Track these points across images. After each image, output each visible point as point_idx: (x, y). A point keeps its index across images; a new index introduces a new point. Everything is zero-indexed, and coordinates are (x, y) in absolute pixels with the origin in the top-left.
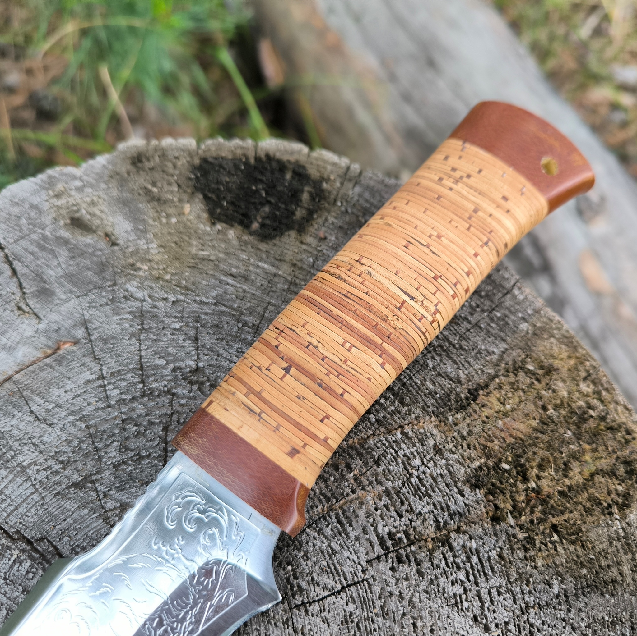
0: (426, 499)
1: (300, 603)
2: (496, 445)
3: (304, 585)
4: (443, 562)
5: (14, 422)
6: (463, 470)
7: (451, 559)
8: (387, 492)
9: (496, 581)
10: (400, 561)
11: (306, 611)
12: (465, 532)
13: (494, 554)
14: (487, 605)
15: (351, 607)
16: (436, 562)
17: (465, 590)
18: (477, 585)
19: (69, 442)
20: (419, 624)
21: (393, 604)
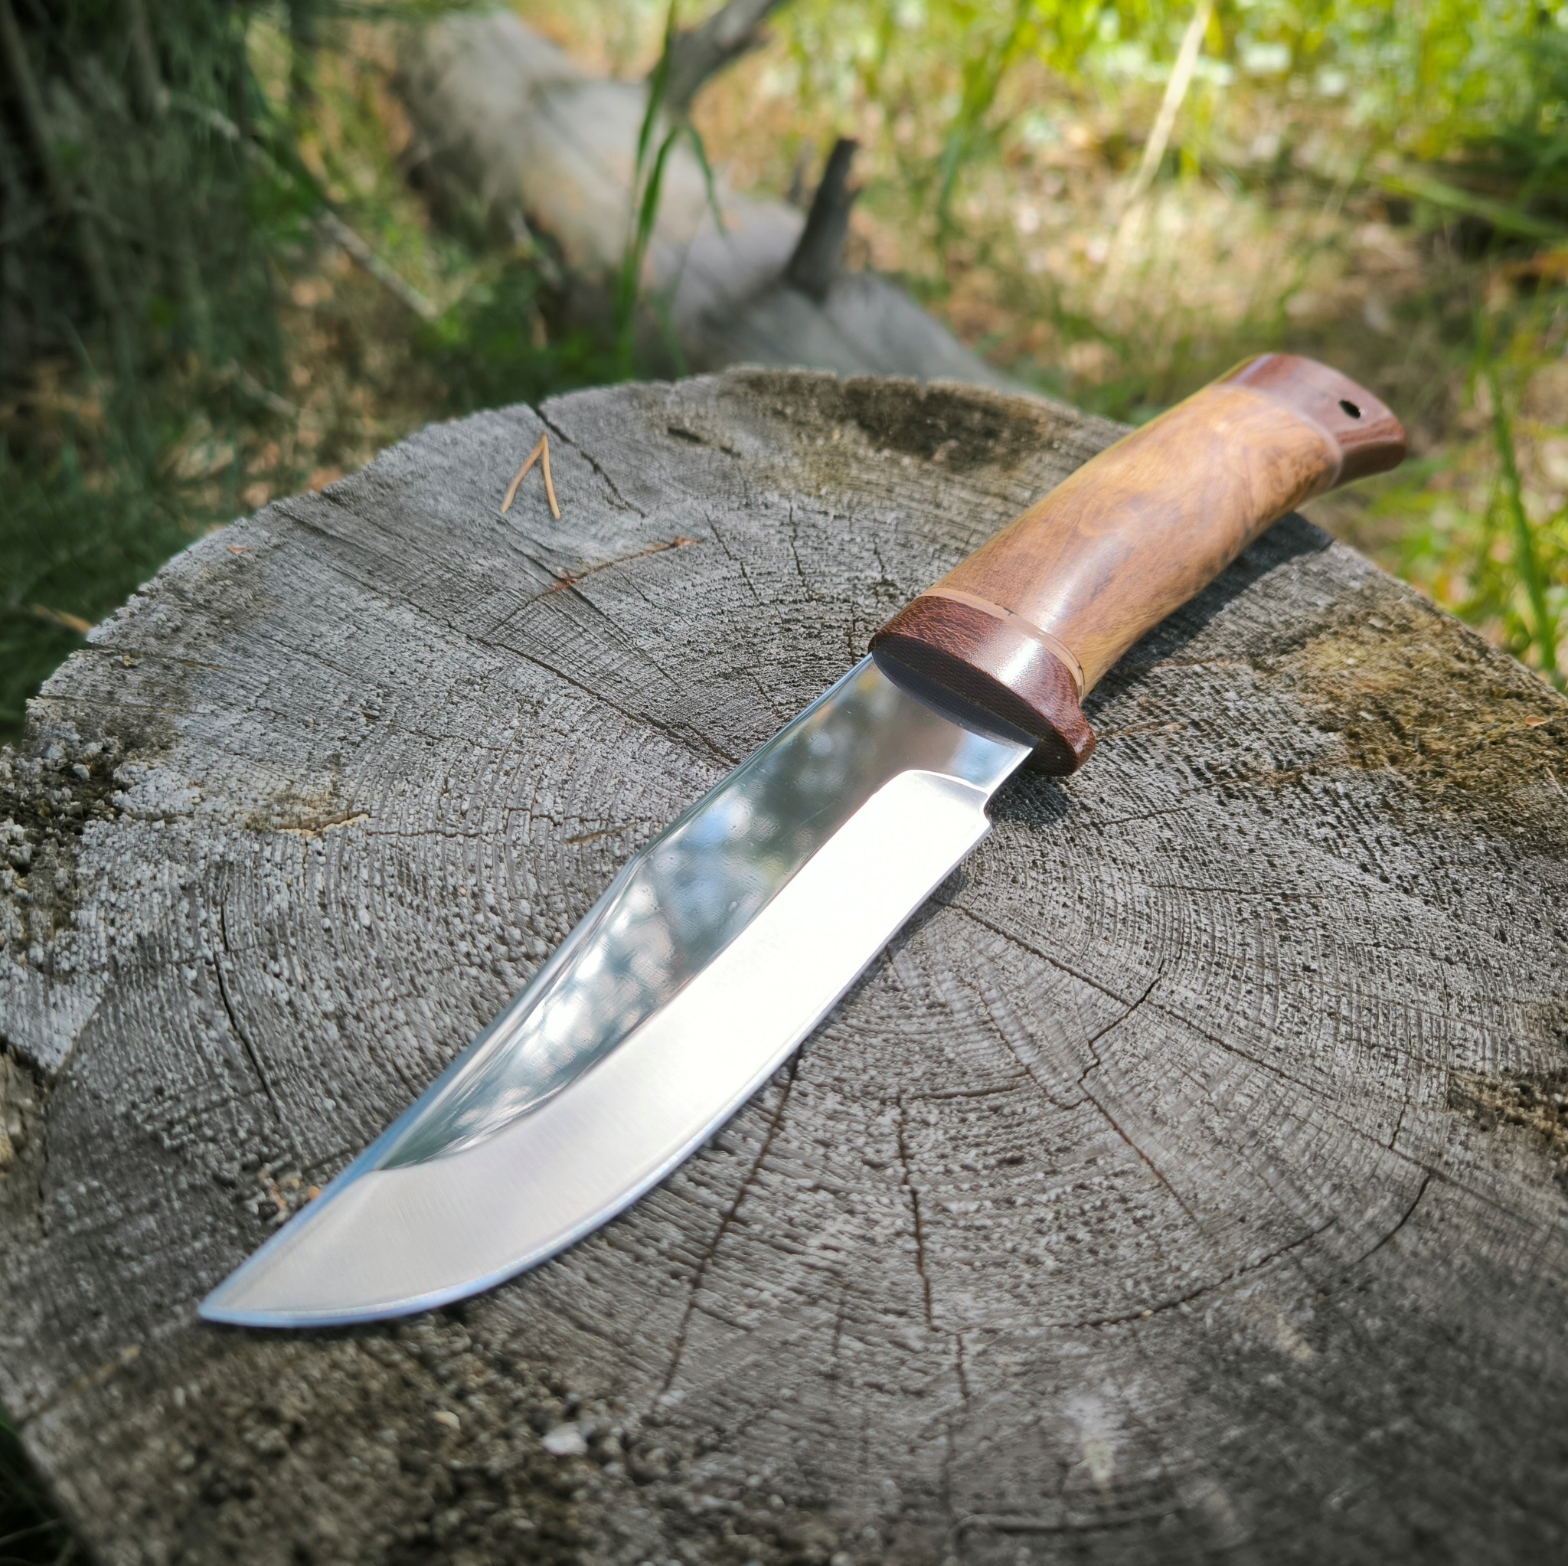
0: (1254, 735)
1: (1088, 821)
2: (1347, 694)
3: (1090, 803)
4: (1297, 802)
5: (622, 606)
6: (1302, 711)
7: (1308, 801)
8: (1195, 724)
9: (1384, 830)
10: (1230, 796)
11: (1101, 833)
12: (1323, 774)
13: (1373, 800)
14: (1378, 855)
15: (1167, 834)
16: (1287, 801)
17: (1340, 836)
18: (1357, 831)
19: (708, 634)
20: (1277, 861)
21: (1231, 838)
